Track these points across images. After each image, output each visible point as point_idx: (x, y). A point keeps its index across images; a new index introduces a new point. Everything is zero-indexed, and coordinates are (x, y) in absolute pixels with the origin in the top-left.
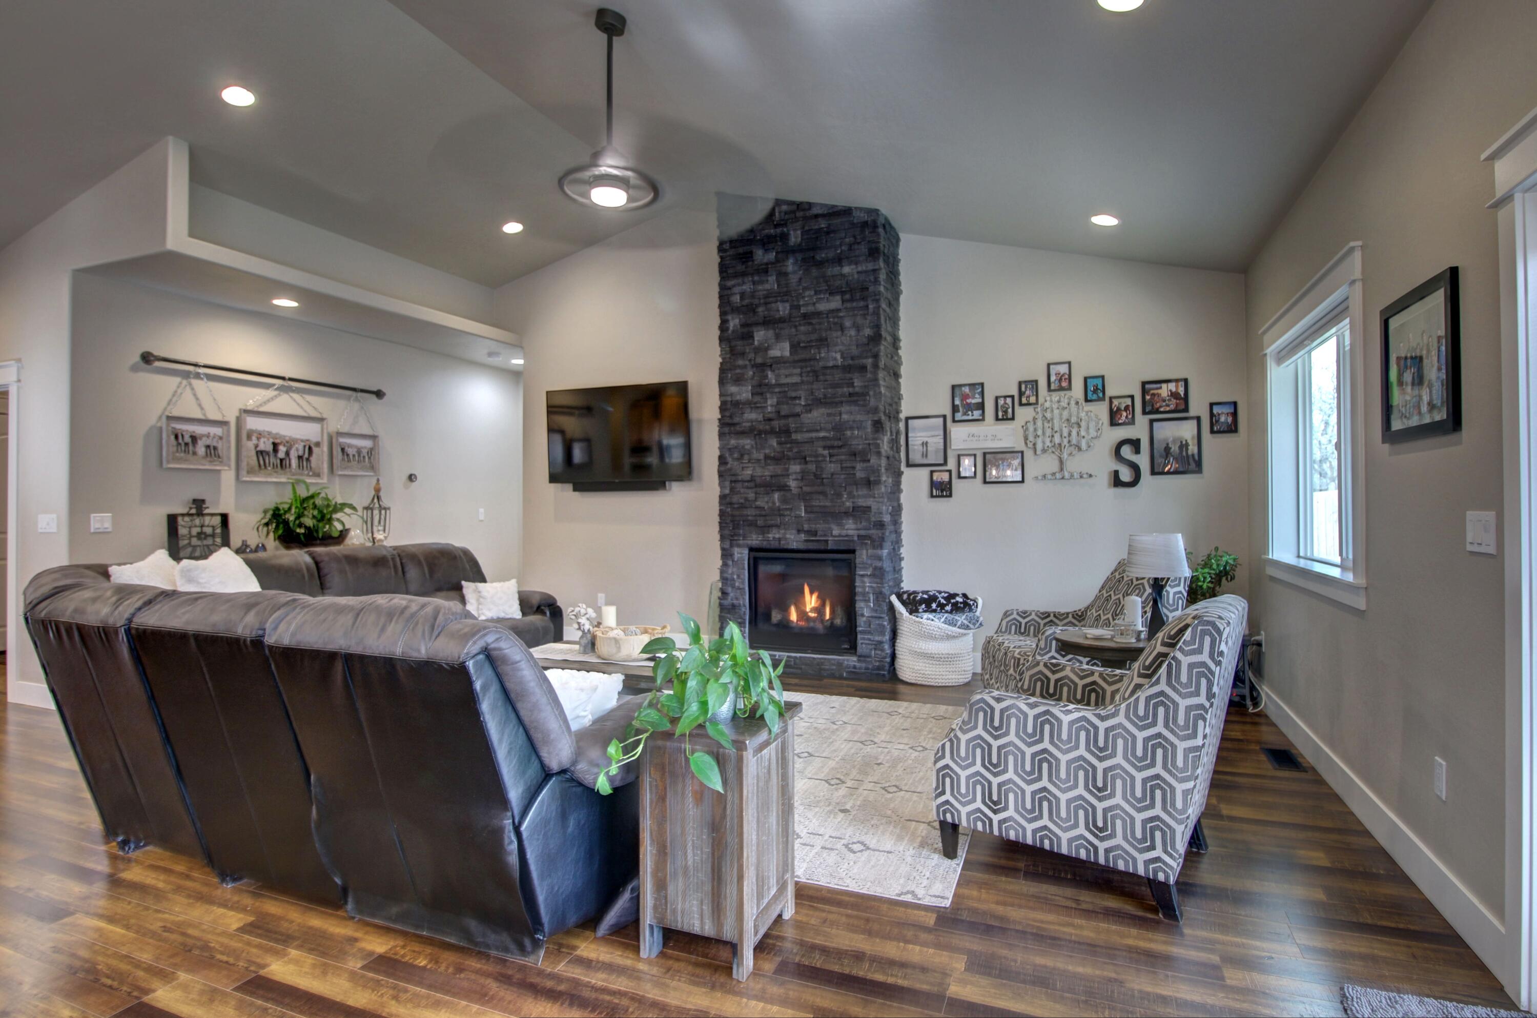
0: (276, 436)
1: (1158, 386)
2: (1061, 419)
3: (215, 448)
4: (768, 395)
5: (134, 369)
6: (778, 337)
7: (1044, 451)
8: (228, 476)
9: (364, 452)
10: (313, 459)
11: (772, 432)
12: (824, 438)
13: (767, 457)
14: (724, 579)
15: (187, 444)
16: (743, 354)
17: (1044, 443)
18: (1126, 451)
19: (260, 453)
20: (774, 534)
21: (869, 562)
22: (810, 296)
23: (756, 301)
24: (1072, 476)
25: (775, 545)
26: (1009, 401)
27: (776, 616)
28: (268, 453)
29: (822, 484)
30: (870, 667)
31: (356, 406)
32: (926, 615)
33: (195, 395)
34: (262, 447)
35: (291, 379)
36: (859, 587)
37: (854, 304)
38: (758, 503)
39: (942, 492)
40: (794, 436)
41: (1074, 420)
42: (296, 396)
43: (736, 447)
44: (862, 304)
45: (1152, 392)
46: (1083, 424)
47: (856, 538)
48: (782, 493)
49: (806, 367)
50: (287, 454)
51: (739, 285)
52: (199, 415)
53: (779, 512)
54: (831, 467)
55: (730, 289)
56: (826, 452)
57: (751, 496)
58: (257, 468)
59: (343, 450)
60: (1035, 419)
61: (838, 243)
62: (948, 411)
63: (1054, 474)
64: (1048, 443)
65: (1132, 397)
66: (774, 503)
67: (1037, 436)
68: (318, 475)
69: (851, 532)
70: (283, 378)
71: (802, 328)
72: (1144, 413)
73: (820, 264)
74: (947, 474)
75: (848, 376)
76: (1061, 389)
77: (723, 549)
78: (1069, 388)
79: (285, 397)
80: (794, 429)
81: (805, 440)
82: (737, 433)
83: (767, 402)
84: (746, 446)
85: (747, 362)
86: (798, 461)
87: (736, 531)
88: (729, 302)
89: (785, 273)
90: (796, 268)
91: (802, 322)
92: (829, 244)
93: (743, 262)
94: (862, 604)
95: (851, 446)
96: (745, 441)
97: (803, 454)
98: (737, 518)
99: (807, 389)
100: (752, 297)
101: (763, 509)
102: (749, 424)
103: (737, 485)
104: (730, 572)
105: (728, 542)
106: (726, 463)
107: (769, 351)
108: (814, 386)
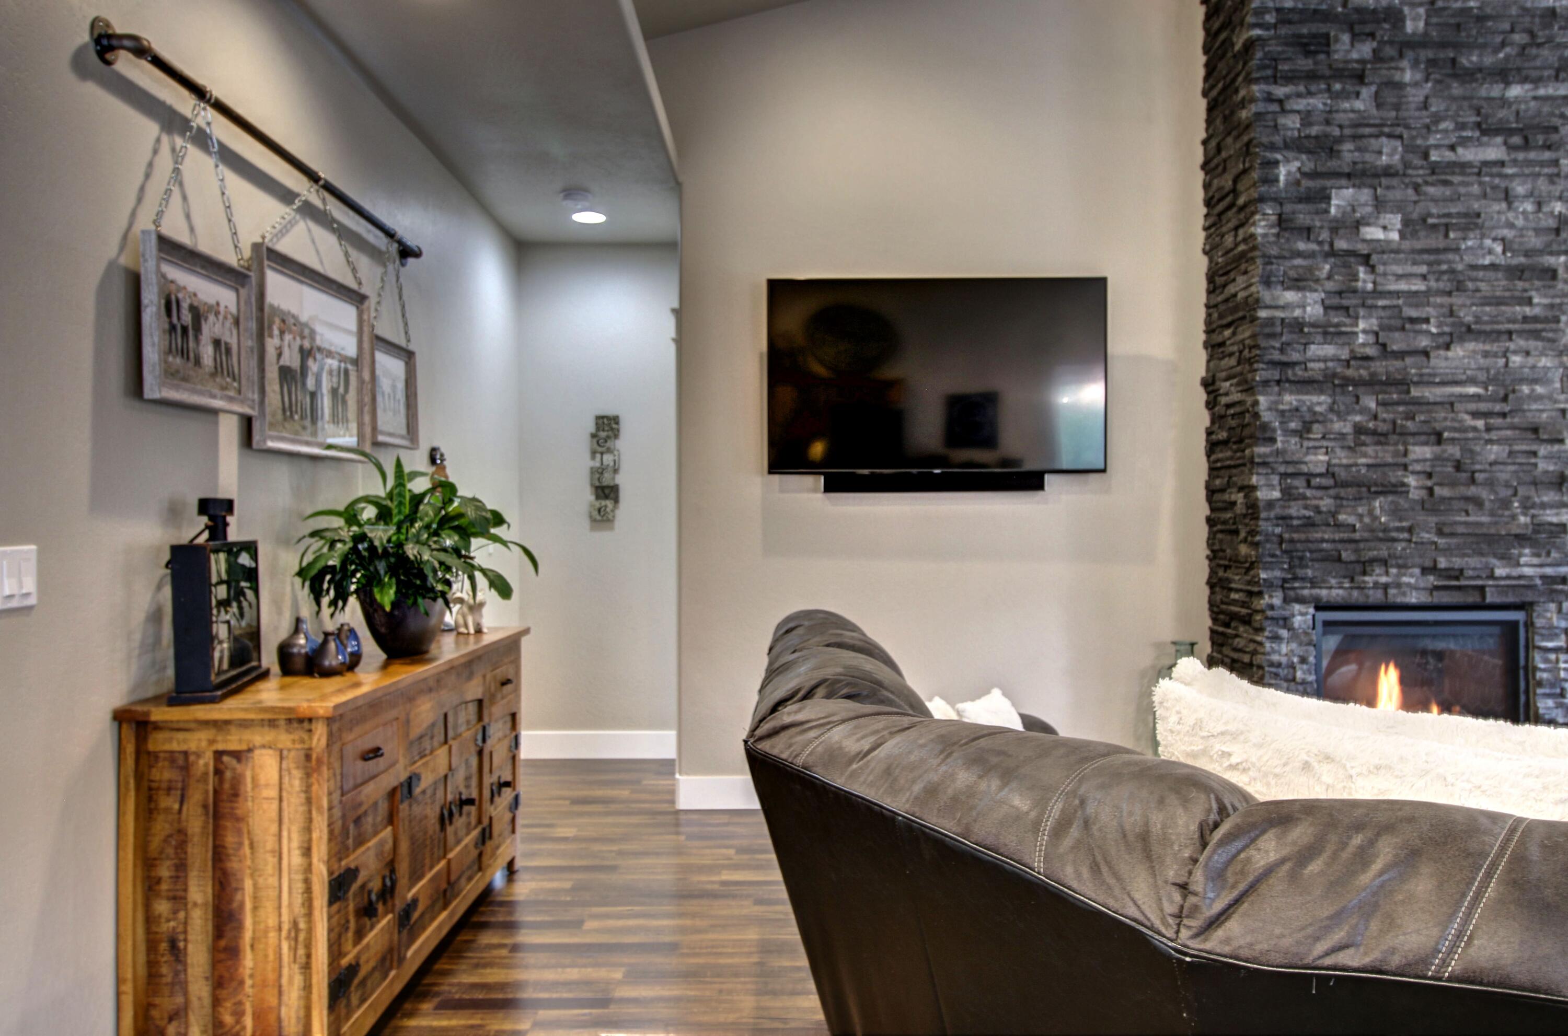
4: (1362, 312)
6: (1380, 205)
11: (1372, 383)
12: (1477, 398)
13: (1359, 430)
16: (1307, 232)
20: (1377, 576)
22: (1446, 131)
23: (1336, 132)
25: (1376, 596)
29: (1473, 481)
36: (1544, 670)
37: (1532, 155)
38: (1342, 517)
40: (1415, 392)
43: (1297, 410)
44: (1547, 155)
47: (1538, 582)
48: (1390, 498)
49: (1438, 264)
51: (1299, 95)
53: (1385, 536)
54: (1494, 452)
55: (1280, 102)
56: (1480, 424)
61: (1498, 39)
66: (1375, 518)
69: (1528, 571)
71: (1431, 190)
73: (1469, 75)
75: (1520, 285)
77: (1268, 607)
80: (1415, 379)
81: (1438, 399)
82: (1298, 382)
83: (1357, 325)
84: (1318, 409)
85: (1314, 247)
86: (1423, 438)
87: (1300, 572)
88: (1276, 126)
89: (1399, 86)
90: (1419, 76)
91: (1430, 179)
92: (1480, 40)
93: (1308, 54)
94: (1550, 703)
95: (1529, 414)
96: (1315, 399)
97: (1438, 426)
98: (1299, 546)
99: (1442, 306)
100: (1328, 122)
101: (1353, 528)
102: (1322, 365)
103: (1298, 483)
104: (1285, 650)
105: (1279, 594)
106: (1274, 440)
107: (1362, 229)
108: (1456, 300)
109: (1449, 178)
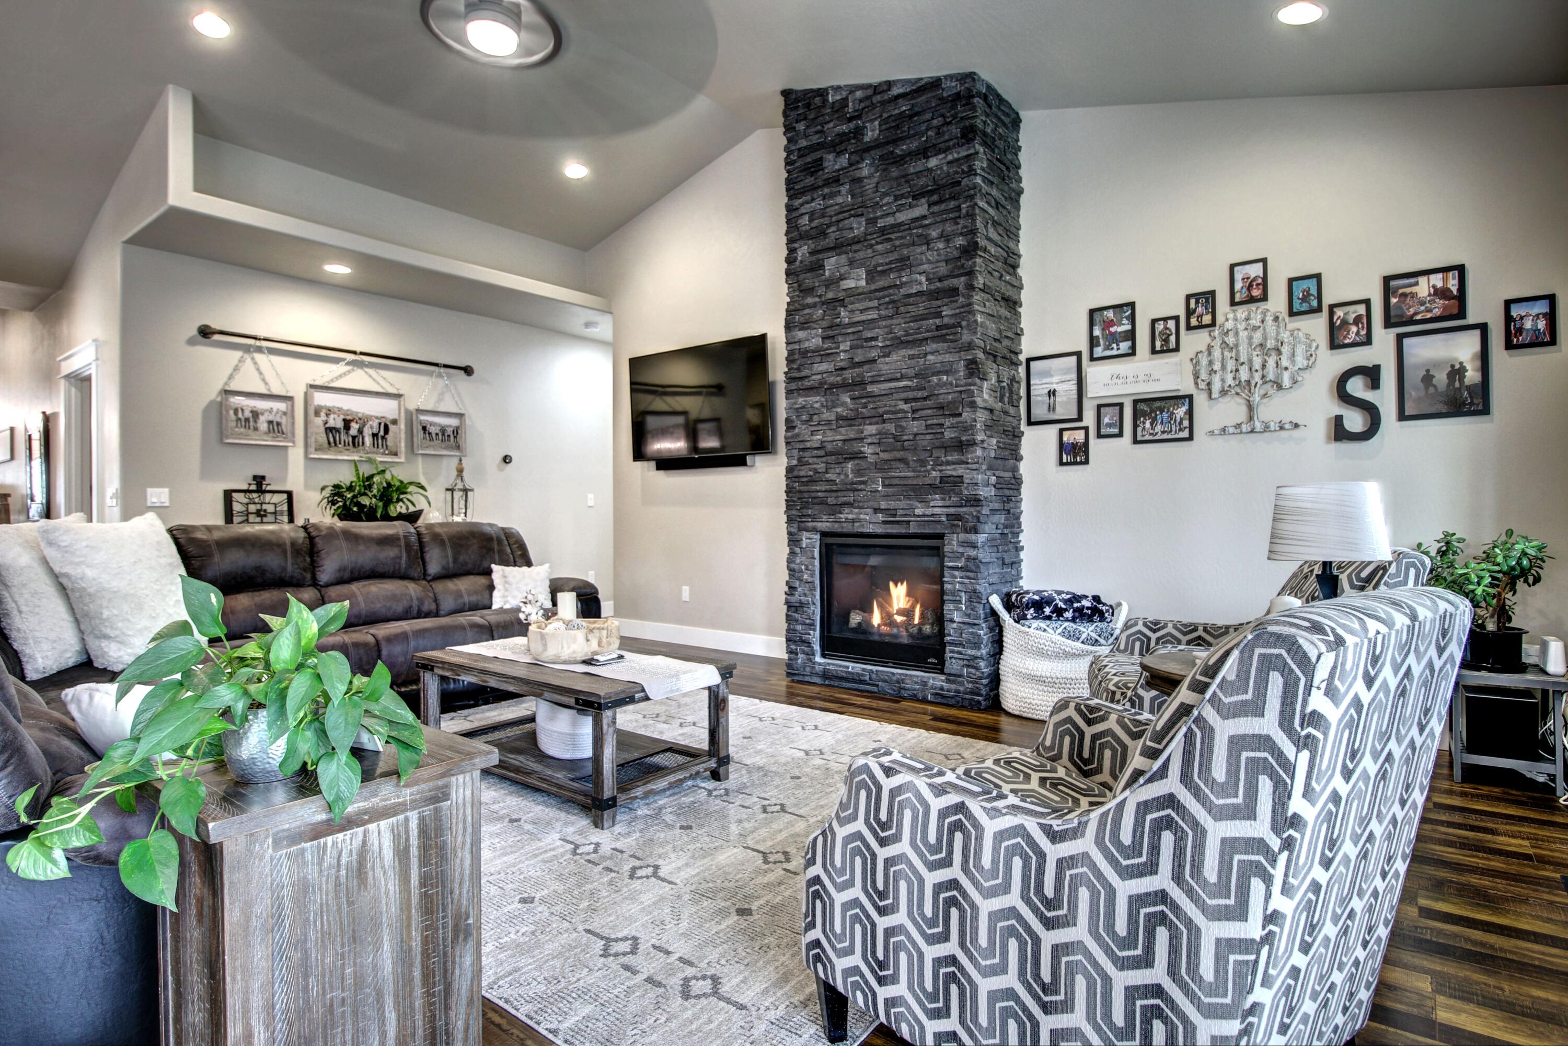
0: (347, 412)
1: (1412, 280)
2: (1250, 344)
3: (278, 424)
4: (841, 339)
5: (191, 342)
6: (852, 263)
7: (1224, 393)
8: (296, 455)
9: (449, 431)
10: (389, 437)
11: (844, 386)
12: (905, 389)
13: (839, 418)
14: (791, 571)
15: (247, 420)
16: (812, 290)
17: (1223, 381)
18: (1356, 387)
19: (330, 430)
20: (847, 514)
21: (961, 550)
22: (888, 203)
23: (827, 221)
24: (1266, 428)
25: (848, 528)
26: (1171, 324)
27: (856, 618)
28: (337, 430)
30: (962, 689)
31: (441, 383)
32: (1035, 624)
33: (258, 369)
34: (331, 423)
35: (362, 354)
36: (948, 582)
37: (943, 207)
38: (828, 476)
39: (1075, 457)
40: (870, 388)
41: (1270, 344)
42: (371, 371)
43: (803, 407)
44: (952, 204)
45: (1401, 291)
46: (1285, 350)
47: (944, 519)
48: (856, 462)
49: (884, 297)
50: (360, 431)
51: (807, 203)
52: (265, 391)
53: (852, 487)
54: (915, 426)
55: (797, 209)
56: (906, 407)
57: (821, 467)
58: (326, 445)
59: (424, 428)
60: (1210, 348)
61: (923, 128)
62: (1084, 347)
63: (1238, 426)
64: (1230, 381)
65: (1367, 302)
66: (847, 476)
67: (1212, 372)
68: (396, 454)
69: (937, 511)
70: (354, 353)
71: (879, 247)
72: (1388, 323)
73: (900, 160)
74: (1082, 432)
75: (935, 303)
76: (1251, 300)
77: (790, 533)
78: (1264, 298)
79: (359, 373)
80: (869, 380)
81: (883, 392)
82: (806, 389)
83: (839, 347)
84: (817, 405)
85: (817, 299)
86: (875, 420)
87: (805, 512)
88: (796, 226)
89: (860, 180)
90: (872, 170)
91: (878, 240)
92: (912, 132)
93: (812, 174)
94: (951, 607)
95: (941, 397)
96: (814, 399)
97: (881, 410)
98: (806, 495)
99: (886, 327)
100: (823, 216)
101: (834, 482)
102: (819, 377)
103: (806, 454)
104: (798, 561)
105: (796, 525)
106: (794, 427)
107: (842, 283)
108: (895, 321)
109: (889, 236)
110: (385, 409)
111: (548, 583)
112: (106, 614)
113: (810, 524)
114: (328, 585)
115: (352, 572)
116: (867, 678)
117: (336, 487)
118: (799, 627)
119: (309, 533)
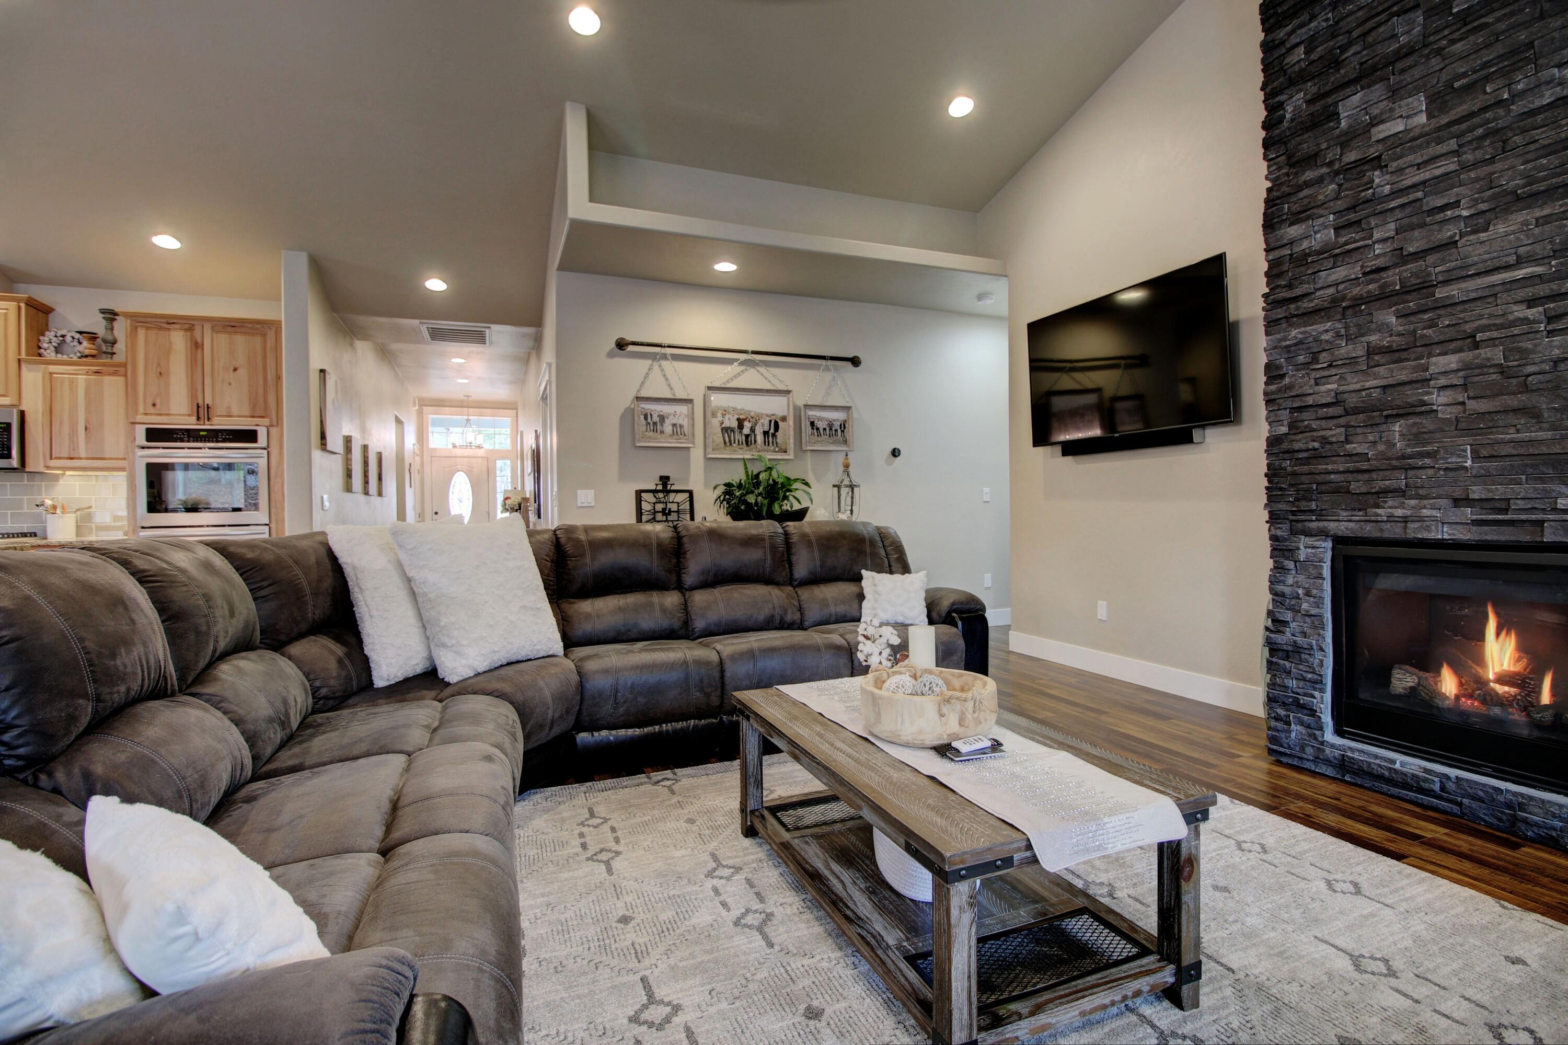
3: (681, 426)
4: (1375, 221)
5: (610, 355)
6: (1395, 94)
8: (697, 455)
9: (837, 425)
11: (1385, 297)
13: (1371, 351)
14: (1278, 597)
15: (655, 423)
16: (1315, 156)
19: (725, 430)
20: (1392, 508)
23: (1343, 41)
25: (1393, 531)
28: (733, 430)
31: (828, 376)
33: (664, 375)
34: (727, 424)
35: (754, 352)
38: (1352, 447)
40: (1440, 293)
42: (762, 369)
43: (1301, 342)
48: (1412, 421)
50: (753, 430)
52: (669, 396)
53: (1404, 463)
55: (1284, 43)
56: (1532, 313)
58: (722, 445)
59: (812, 424)
66: (1391, 444)
68: (785, 452)
70: (747, 352)
71: (1458, 47)
77: (1273, 538)
79: (752, 372)
80: (1440, 278)
81: (1473, 295)
82: (1304, 314)
83: (1371, 237)
84: (1325, 337)
85: (1325, 170)
86: (1453, 345)
87: (1303, 505)
88: (1282, 68)
91: (1456, 35)
96: (1321, 327)
97: (1468, 328)
98: (1305, 478)
99: (1477, 180)
100: (1334, 36)
101: (1364, 456)
102: (1331, 291)
103: (1305, 415)
104: (1290, 580)
105: (1286, 526)
106: (1282, 376)
107: (1374, 130)
108: (1498, 166)
109: (1483, 20)
110: (775, 406)
111: (923, 595)
112: (444, 621)
113: (1314, 525)
114: (693, 588)
115: (715, 575)
116: (1437, 787)
117: (728, 485)
118: (1292, 683)
119: (678, 533)
